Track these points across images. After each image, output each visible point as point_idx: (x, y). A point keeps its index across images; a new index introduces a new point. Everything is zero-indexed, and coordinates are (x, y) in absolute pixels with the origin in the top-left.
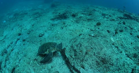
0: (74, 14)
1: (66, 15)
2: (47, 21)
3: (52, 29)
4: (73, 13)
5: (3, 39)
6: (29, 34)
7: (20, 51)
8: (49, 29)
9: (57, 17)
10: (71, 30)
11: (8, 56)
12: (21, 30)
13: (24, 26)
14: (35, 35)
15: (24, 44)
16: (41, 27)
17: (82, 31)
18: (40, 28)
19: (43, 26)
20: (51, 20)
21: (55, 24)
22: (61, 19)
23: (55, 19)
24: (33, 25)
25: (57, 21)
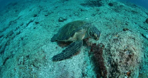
0: (112, 3)
1: (101, 3)
2: (76, 5)
3: (80, 14)
4: (110, 2)
5: (15, 20)
6: (47, 16)
7: (26, 36)
8: (77, 14)
9: (89, 3)
10: (108, 19)
11: (10, 40)
12: (39, 11)
13: (45, 8)
14: (53, 18)
15: (34, 27)
16: (66, 10)
17: (126, 24)
18: (64, 11)
19: (69, 10)
20: (81, 5)
21: (86, 10)
22: (94, 6)
23: (87, 4)
24: (56, 7)
25: (89, 7)
